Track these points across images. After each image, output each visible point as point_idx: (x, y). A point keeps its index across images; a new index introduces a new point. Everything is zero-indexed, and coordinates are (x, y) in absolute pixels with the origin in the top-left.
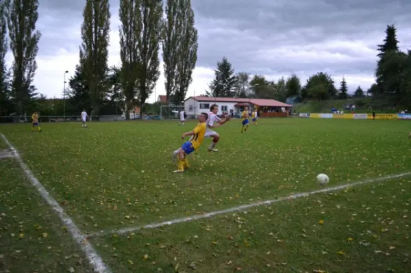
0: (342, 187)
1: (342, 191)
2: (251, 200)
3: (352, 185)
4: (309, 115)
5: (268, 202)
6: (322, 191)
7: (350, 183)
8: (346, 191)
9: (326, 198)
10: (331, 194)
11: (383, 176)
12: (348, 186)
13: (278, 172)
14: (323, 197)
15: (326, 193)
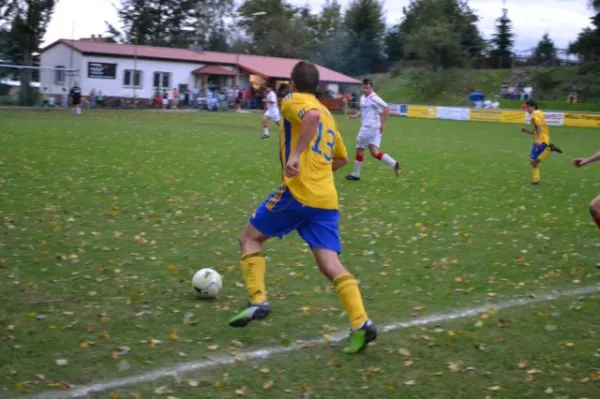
0: (471, 312)
1: (469, 324)
2: (214, 347)
3: (496, 308)
4: (403, 109)
5: (262, 353)
6: (416, 322)
7: (494, 300)
8: (479, 324)
9: (423, 342)
10: (439, 330)
11: (584, 283)
12: (487, 310)
13: (301, 269)
14: (414, 341)
15: (424, 329)
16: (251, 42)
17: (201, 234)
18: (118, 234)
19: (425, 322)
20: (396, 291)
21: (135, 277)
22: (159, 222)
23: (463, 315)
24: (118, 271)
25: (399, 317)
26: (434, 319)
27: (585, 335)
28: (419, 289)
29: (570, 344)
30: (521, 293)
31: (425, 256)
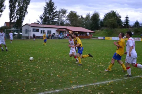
0: (107, 82)
1: (105, 85)
2: (47, 90)
3: (113, 81)
5: (57, 91)
6: (94, 84)
8: (108, 84)
9: (94, 88)
10: (98, 86)
12: (111, 81)
13: (71, 73)
14: (92, 88)
15: (95, 85)
16: (70, 23)
17: (51, 66)
18: (32, 66)
19: (96, 84)
20: (91, 78)
21: (33, 75)
22: (42, 63)
23: (105, 82)
24: (30, 74)
25: (90, 83)
26: (98, 83)
27: (131, 86)
28: (96, 77)
29: (127, 89)
30: (119, 78)
31: (100, 70)
